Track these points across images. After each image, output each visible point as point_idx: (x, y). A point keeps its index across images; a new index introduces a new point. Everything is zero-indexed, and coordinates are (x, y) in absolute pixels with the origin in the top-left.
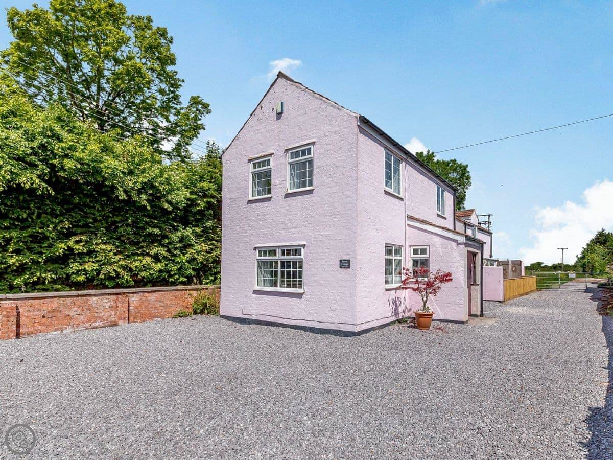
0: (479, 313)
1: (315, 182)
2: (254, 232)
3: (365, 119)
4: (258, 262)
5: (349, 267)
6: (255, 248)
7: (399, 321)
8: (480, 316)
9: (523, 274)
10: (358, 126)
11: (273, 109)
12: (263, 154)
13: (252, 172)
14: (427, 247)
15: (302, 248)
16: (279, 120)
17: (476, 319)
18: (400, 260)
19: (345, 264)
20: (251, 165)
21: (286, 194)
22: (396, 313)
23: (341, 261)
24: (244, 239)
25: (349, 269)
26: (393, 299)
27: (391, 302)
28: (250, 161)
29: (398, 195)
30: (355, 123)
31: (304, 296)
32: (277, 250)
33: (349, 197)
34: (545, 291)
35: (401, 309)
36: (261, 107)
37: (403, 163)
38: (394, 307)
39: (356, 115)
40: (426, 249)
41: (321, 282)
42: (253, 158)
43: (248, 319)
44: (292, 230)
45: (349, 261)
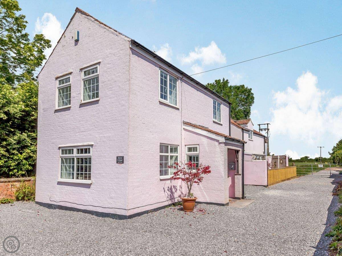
0: (241, 196)
1: (100, 94)
2: (58, 135)
3: (135, 42)
4: (62, 159)
5: (123, 162)
6: (59, 148)
7: (174, 204)
8: (242, 199)
9: (287, 165)
10: (130, 48)
11: (73, 38)
12: (65, 73)
13: (58, 88)
14: (198, 146)
15: (91, 148)
16: (77, 46)
17: (238, 201)
18: (177, 156)
19: (120, 160)
20: (58, 82)
21: (81, 104)
22: (172, 197)
23: (117, 157)
24: (52, 141)
25: (123, 164)
26: (168, 187)
27: (166, 189)
28: (57, 78)
29: (175, 106)
30: (128, 45)
31: (92, 186)
32: (74, 149)
33: (123, 105)
34: (302, 177)
35: (176, 195)
36: (65, 36)
37: (179, 81)
38: (169, 193)
39: (128, 39)
40: (196, 148)
41: (104, 175)
42: (59, 76)
43: (54, 205)
44: (84, 133)
45: (123, 157)
